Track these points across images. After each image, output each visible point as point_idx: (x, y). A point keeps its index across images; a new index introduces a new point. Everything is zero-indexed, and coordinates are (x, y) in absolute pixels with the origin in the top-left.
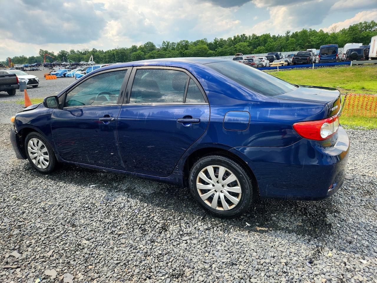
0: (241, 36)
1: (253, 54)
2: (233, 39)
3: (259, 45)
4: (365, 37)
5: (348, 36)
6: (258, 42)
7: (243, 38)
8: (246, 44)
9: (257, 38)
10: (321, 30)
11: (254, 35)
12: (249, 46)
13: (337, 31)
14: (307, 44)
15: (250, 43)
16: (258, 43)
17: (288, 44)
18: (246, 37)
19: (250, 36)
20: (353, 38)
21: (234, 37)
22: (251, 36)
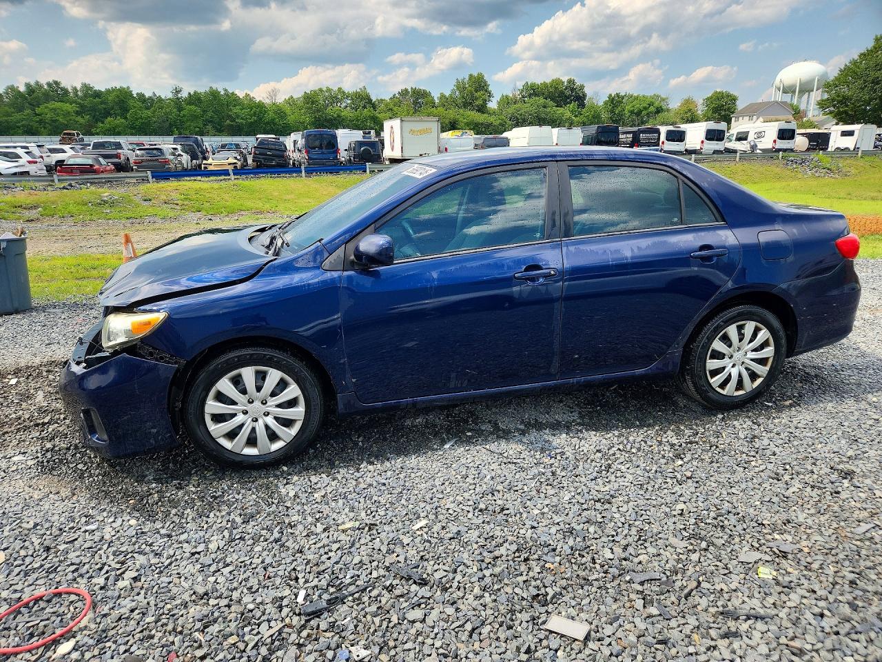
0: (49, 84)
1: (98, 134)
2: (22, 89)
3: (107, 113)
4: (335, 119)
5: (305, 113)
6: (103, 106)
7: (56, 92)
8: (67, 107)
9: (98, 94)
10: (247, 95)
11: (86, 87)
12: (78, 113)
13: (280, 99)
14: (228, 122)
15: (82, 106)
16: (105, 109)
17: (185, 119)
18: (66, 91)
19: (75, 89)
20: (315, 117)
21: (28, 85)
22: (78, 89)
